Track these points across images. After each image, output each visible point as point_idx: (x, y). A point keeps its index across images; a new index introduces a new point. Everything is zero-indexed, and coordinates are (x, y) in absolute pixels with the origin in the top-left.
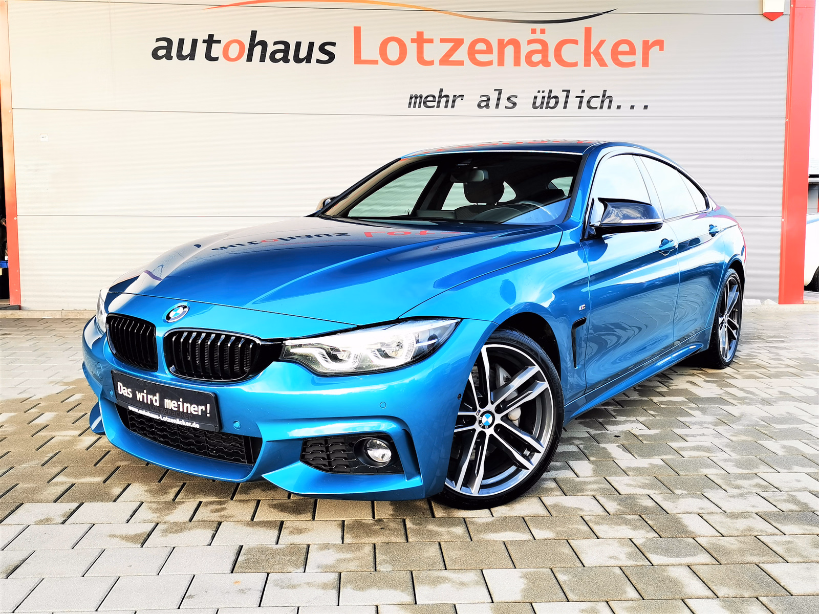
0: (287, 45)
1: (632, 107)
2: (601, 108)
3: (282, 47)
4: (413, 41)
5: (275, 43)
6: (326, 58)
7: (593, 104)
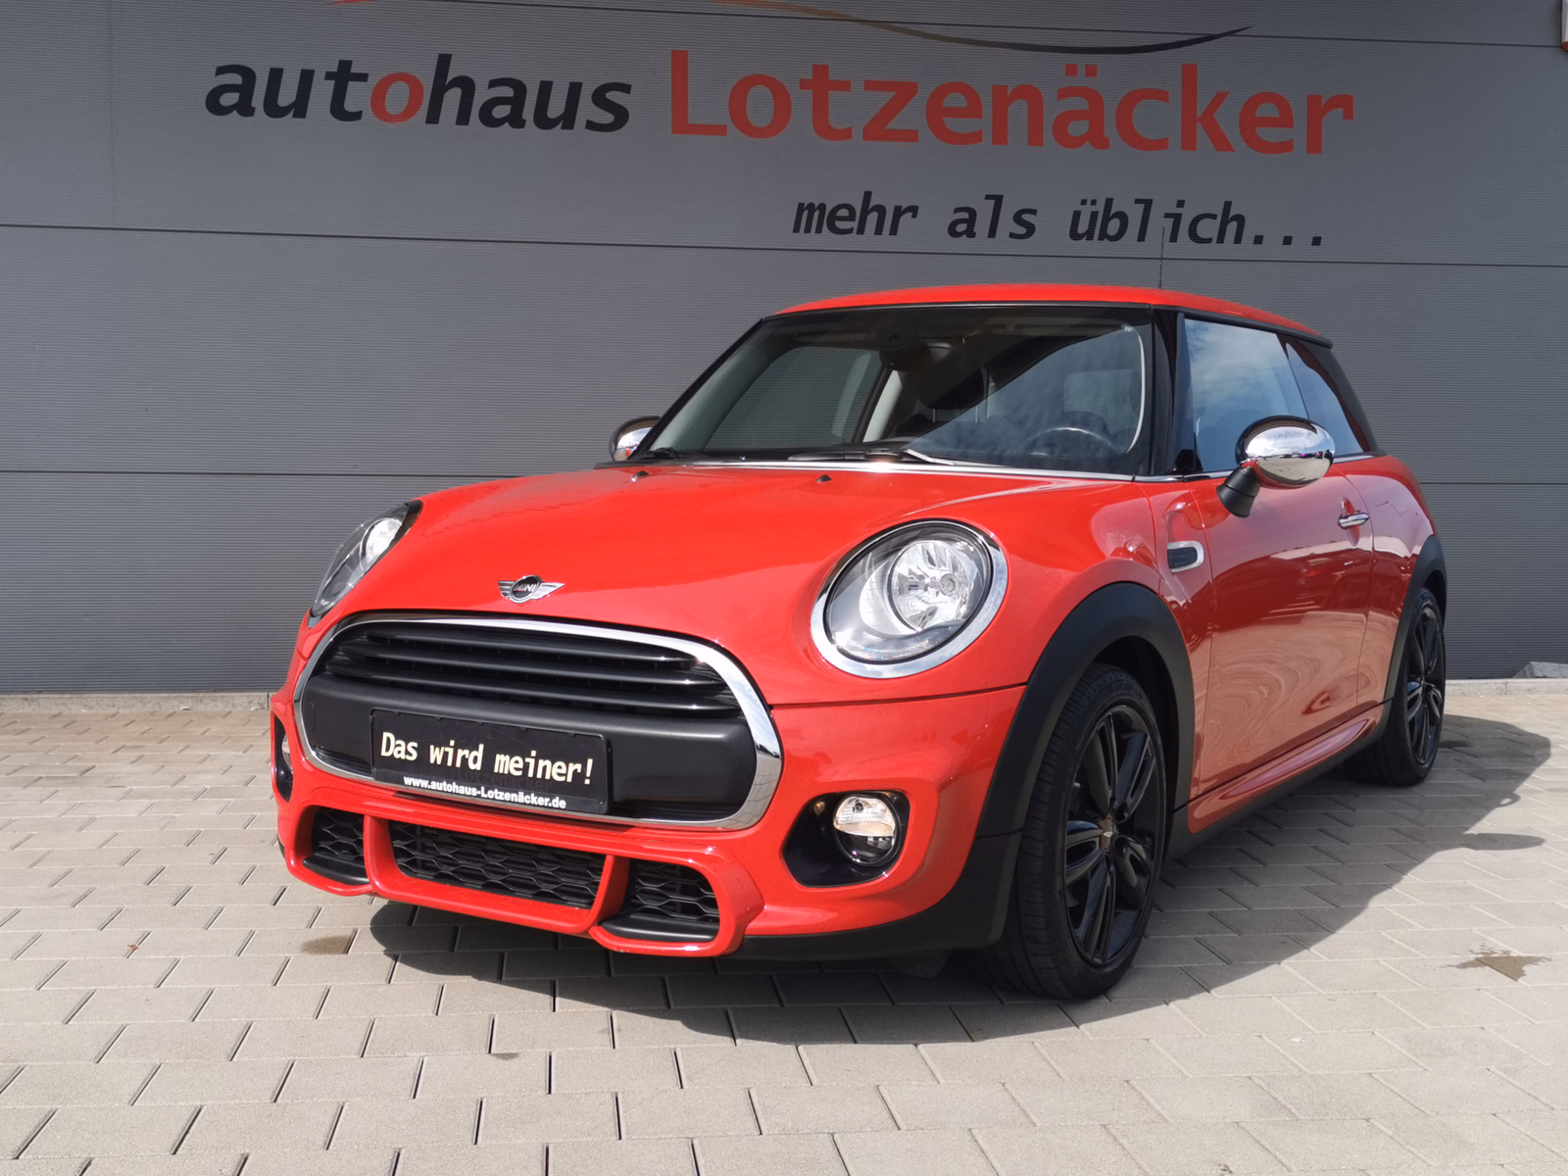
0: (519, 88)
1: (1288, 241)
2: (1221, 239)
3: (507, 92)
4: (804, 84)
5: (493, 84)
6: (607, 118)
7: (1202, 231)
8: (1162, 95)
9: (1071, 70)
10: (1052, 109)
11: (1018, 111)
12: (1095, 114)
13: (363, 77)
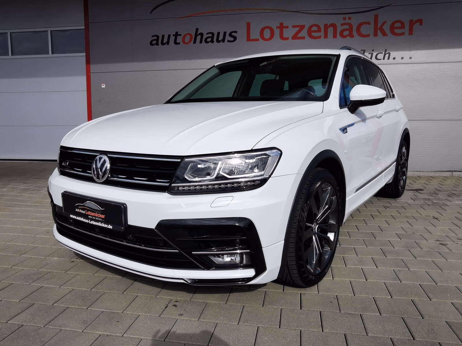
0: (213, 34)
1: (402, 58)
2: (384, 59)
3: (210, 35)
4: (277, 28)
5: (207, 34)
6: (232, 39)
7: (378, 57)
8: (369, 23)
9: (345, 19)
10: (339, 29)
11: (331, 30)
12: (351, 30)
13: (180, 35)
